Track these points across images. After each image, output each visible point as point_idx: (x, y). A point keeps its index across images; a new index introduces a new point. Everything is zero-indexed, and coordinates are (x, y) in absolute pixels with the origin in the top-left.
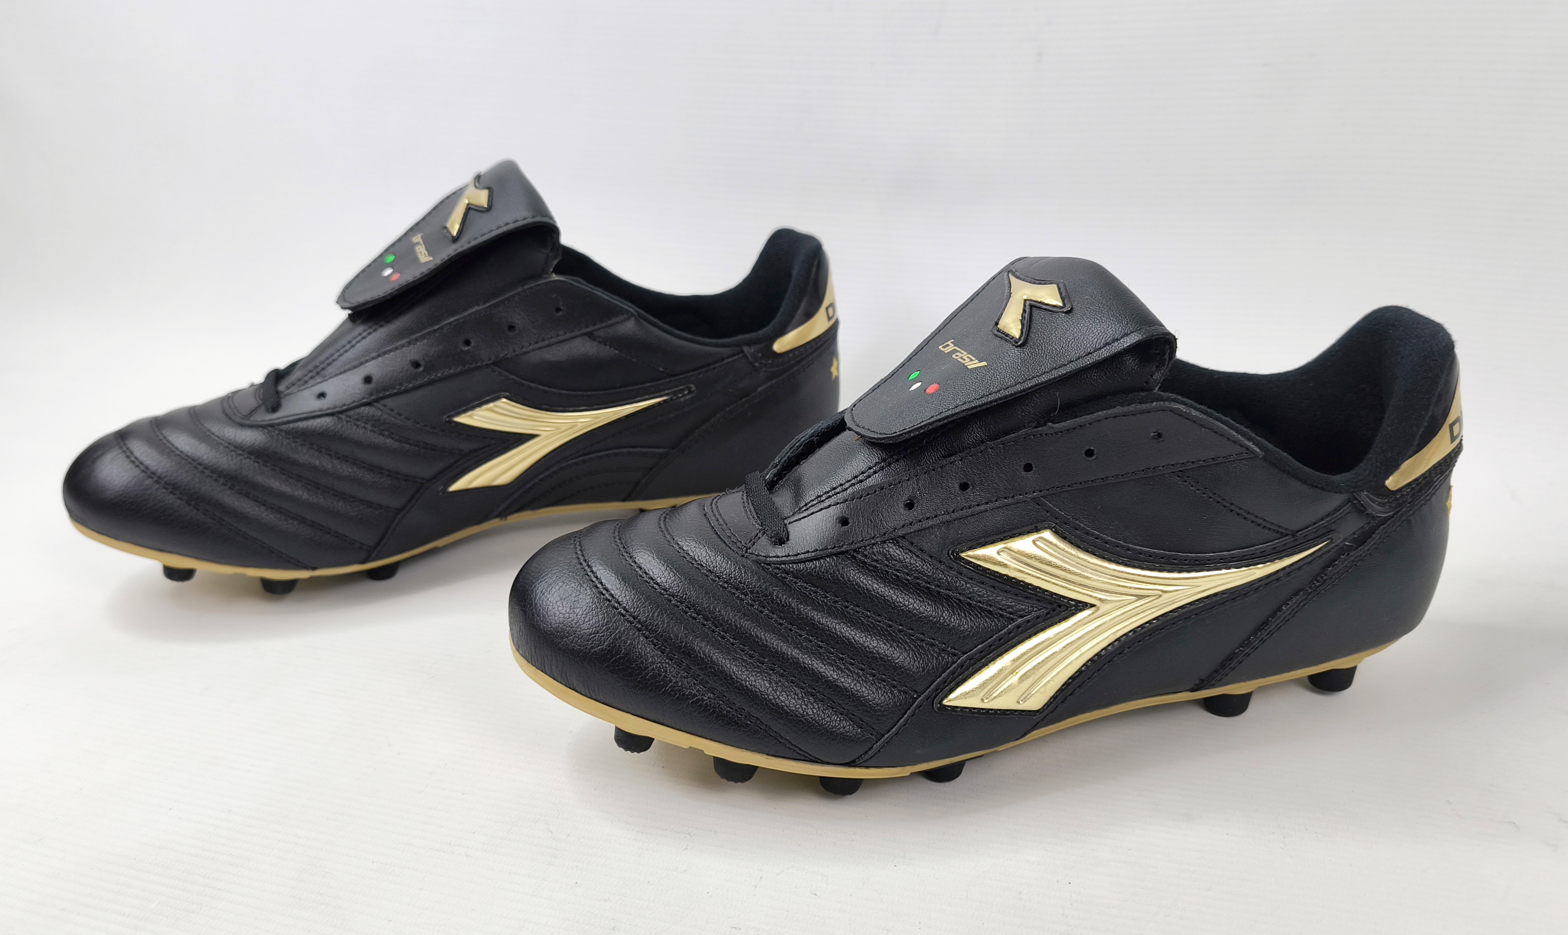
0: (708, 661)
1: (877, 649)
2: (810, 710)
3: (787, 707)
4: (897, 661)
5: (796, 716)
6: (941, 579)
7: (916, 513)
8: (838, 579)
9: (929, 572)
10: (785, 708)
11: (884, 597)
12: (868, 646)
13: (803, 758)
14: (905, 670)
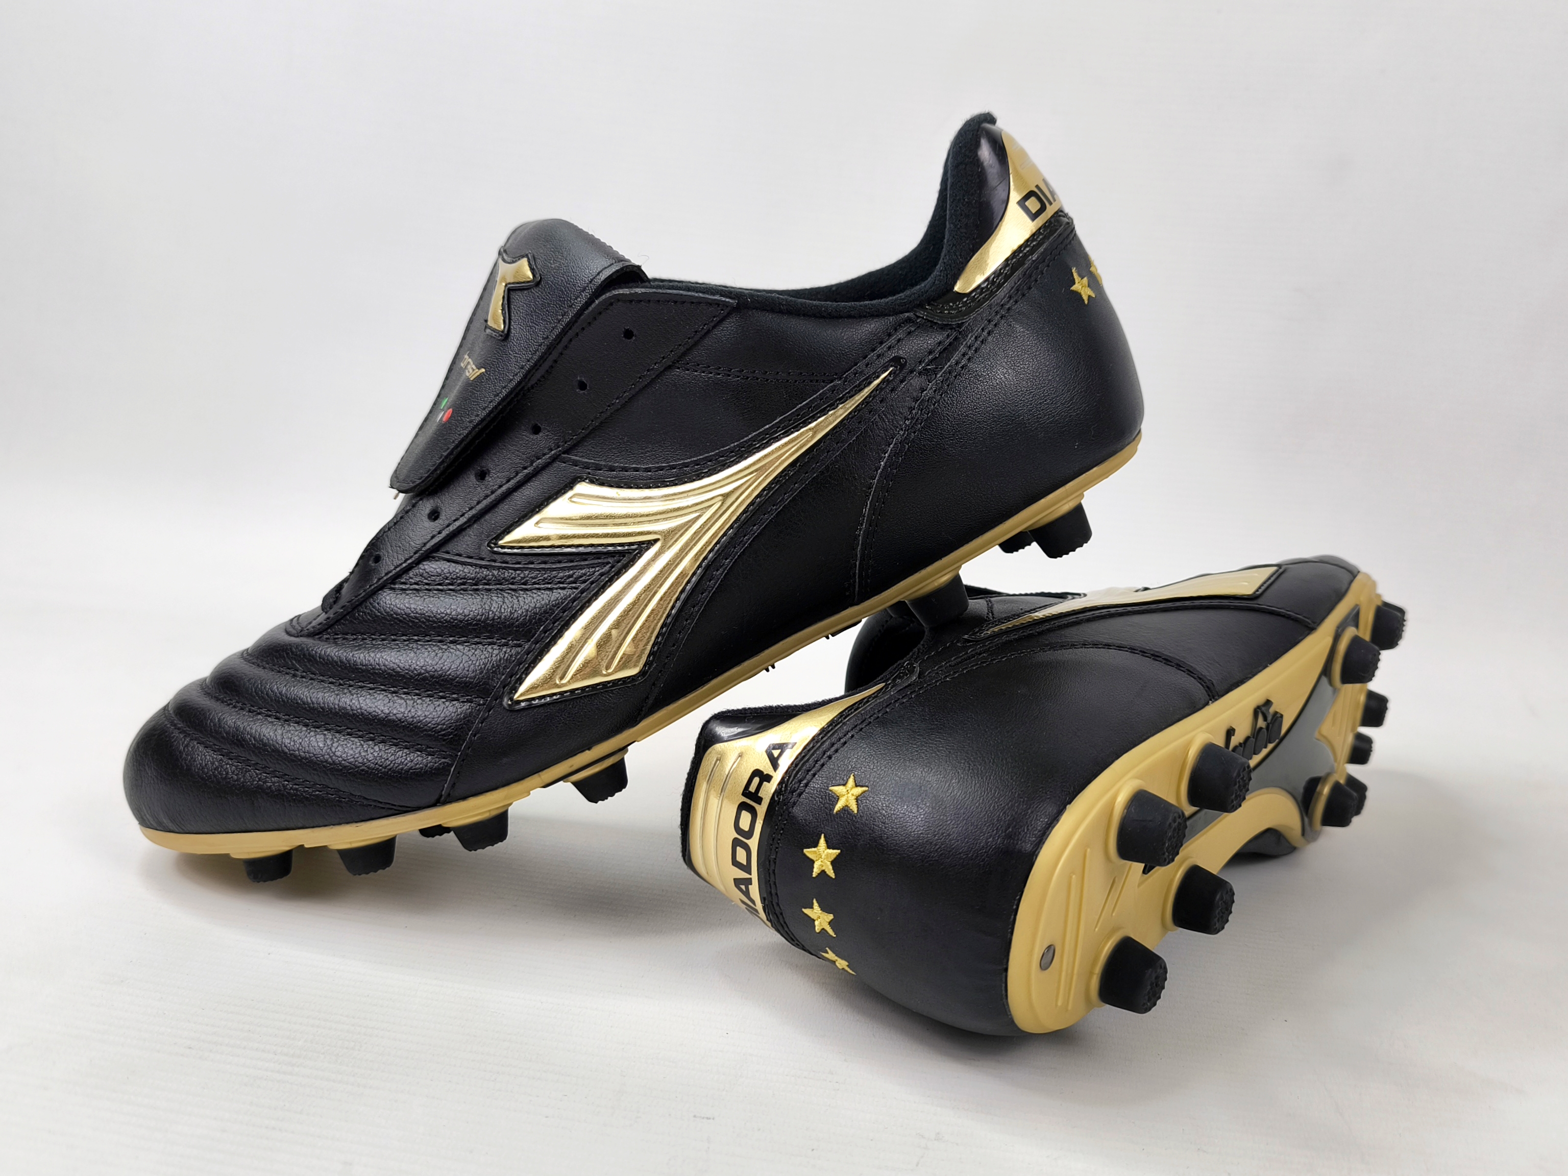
0: (260, 744)
1: (424, 668)
2: (370, 755)
3: (345, 761)
4: (449, 673)
5: (357, 767)
6: (486, 576)
7: (441, 522)
8: (377, 616)
9: (472, 574)
10: (343, 762)
11: (424, 614)
12: (415, 669)
13: (397, 812)
14: (460, 678)
